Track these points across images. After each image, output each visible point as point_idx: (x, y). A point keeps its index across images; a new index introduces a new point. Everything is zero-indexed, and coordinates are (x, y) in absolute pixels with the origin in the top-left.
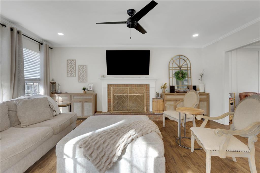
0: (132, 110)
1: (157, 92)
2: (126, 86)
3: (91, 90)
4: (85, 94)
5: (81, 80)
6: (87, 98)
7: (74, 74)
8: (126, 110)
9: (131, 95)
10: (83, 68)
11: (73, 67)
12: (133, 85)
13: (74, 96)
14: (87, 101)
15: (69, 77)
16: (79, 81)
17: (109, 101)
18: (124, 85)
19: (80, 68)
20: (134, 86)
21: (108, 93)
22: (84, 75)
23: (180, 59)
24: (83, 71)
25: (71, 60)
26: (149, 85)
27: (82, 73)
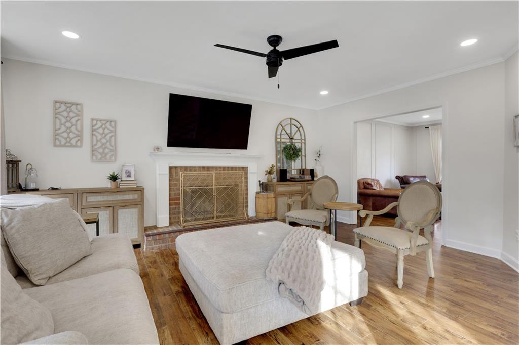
0: (223, 217)
1: (260, 181)
2: (206, 169)
3: (132, 178)
4: (118, 190)
5: (100, 156)
6: (126, 199)
7: (79, 140)
8: (210, 218)
9: (220, 187)
10: (104, 126)
11: (74, 123)
12: (220, 168)
13: (88, 195)
14: (126, 206)
15: (60, 146)
16: (92, 158)
17: (171, 202)
18: (204, 168)
19: (96, 125)
20: (221, 171)
21: (170, 186)
22: (108, 143)
23: (291, 124)
24: (104, 135)
25: (69, 103)
26: (247, 168)
27: (101, 139)
